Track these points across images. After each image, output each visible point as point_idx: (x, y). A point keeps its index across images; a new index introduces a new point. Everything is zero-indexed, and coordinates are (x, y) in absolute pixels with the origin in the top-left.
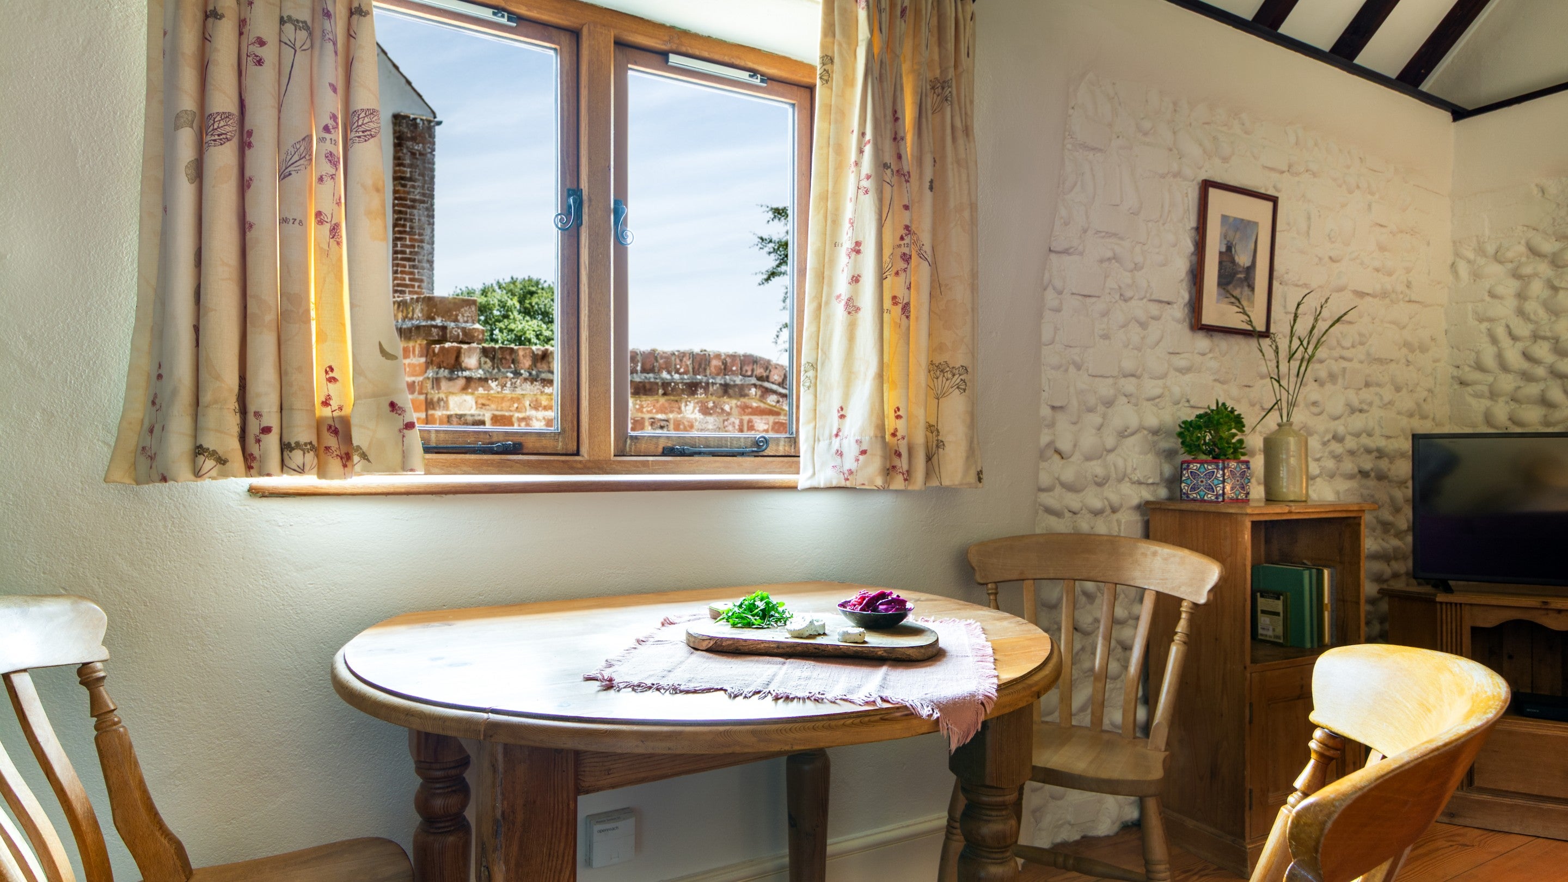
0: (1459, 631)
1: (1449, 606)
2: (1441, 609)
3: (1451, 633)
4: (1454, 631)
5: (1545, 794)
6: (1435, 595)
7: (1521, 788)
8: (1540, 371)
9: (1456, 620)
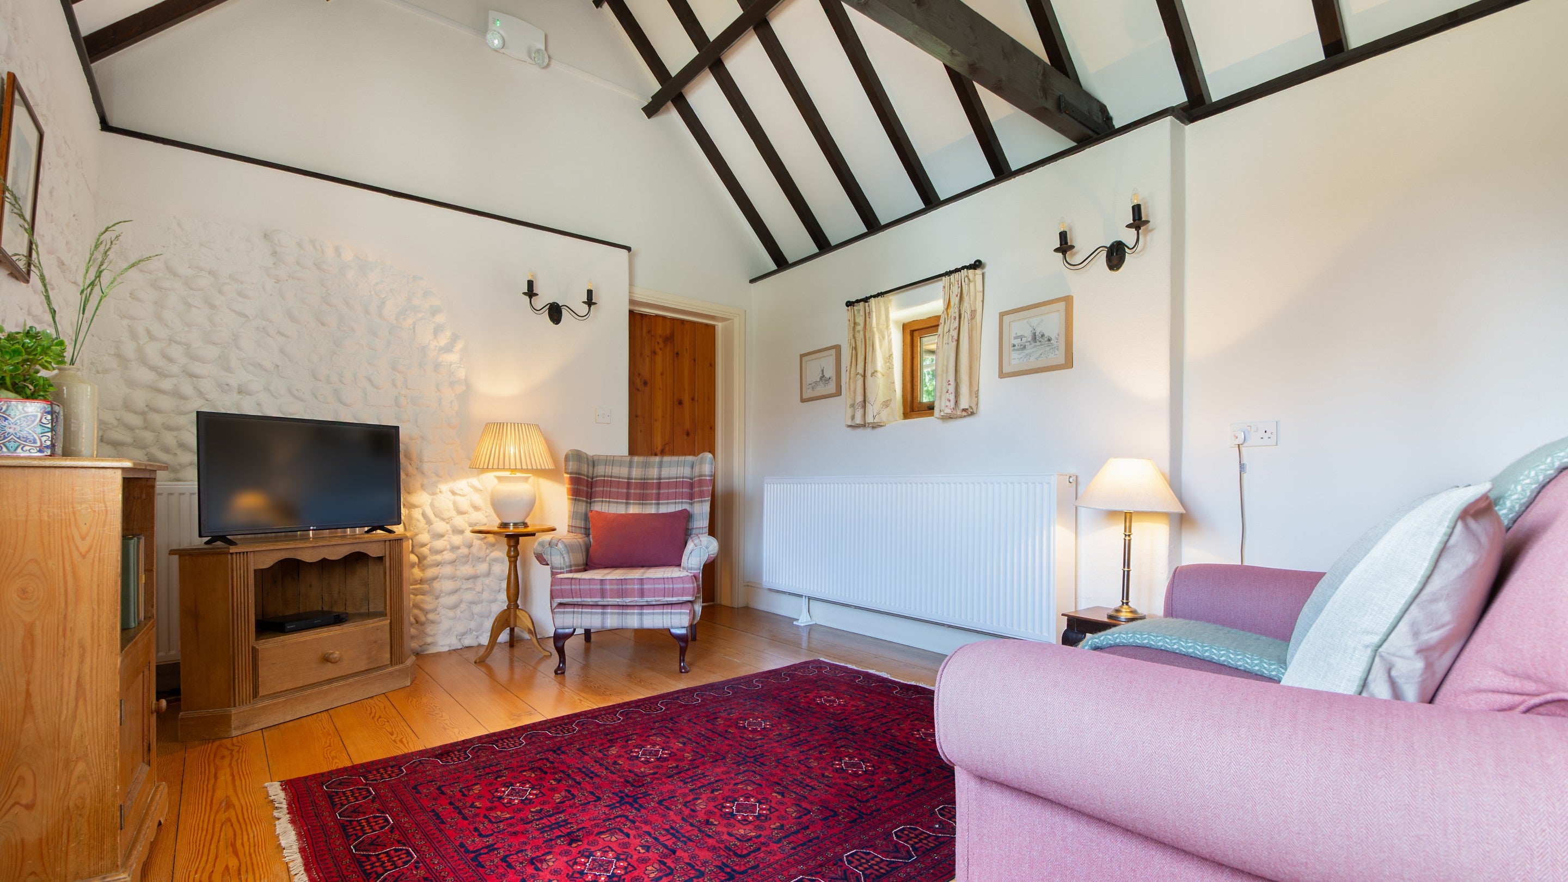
0: (246, 575)
1: (238, 555)
2: (232, 559)
3: (240, 577)
4: (242, 575)
5: (306, 684)
6: (229, 548)
7: (291, 686)
8: (174, 369)
9: (244, 566)
